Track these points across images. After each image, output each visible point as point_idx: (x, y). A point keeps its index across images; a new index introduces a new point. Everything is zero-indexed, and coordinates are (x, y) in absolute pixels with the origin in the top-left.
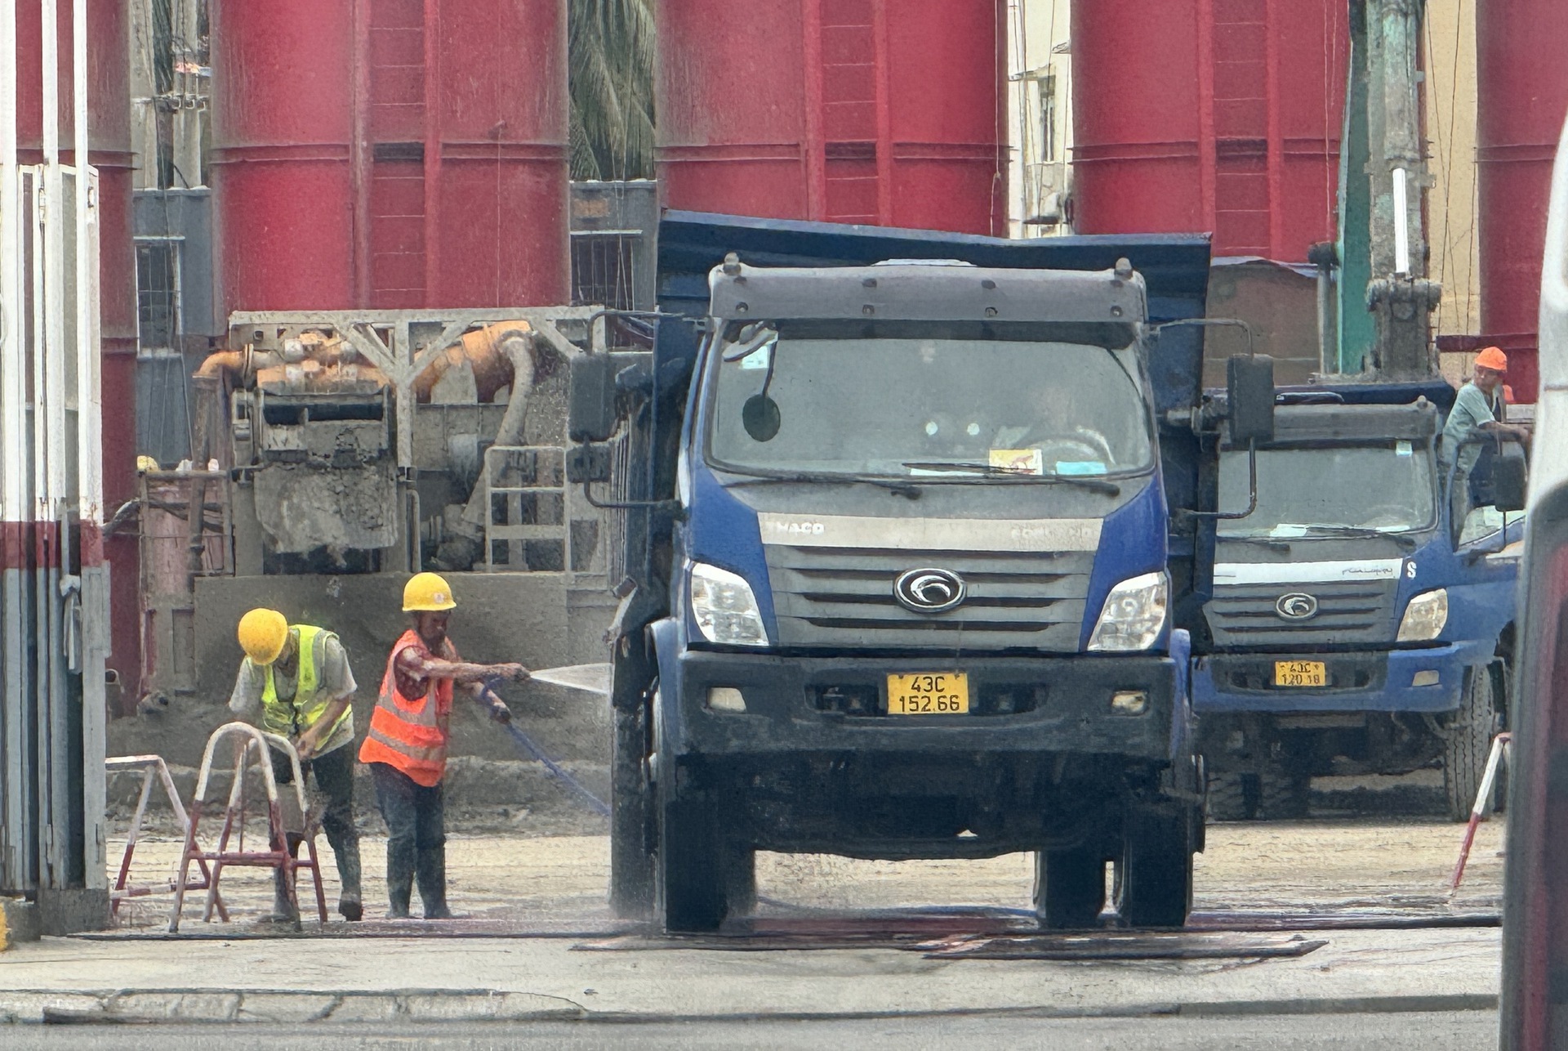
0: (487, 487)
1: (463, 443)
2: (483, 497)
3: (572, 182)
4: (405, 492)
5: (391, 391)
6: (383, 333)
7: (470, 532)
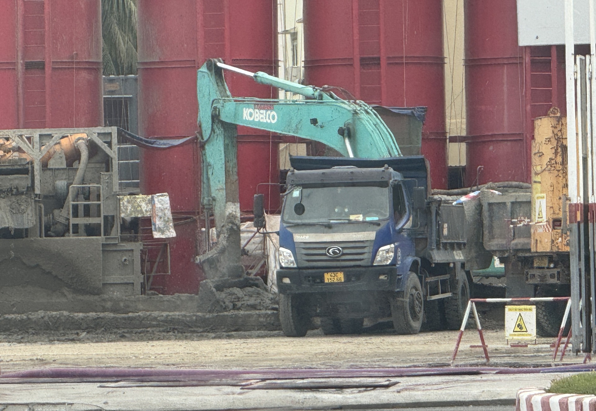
0: (70, 202)
1: (61, 184)
2: (69, 206)
3: (104, 76)
4: (38, 204)
5: (32, 163)
6: (29, 139)
7: (63, 221)
